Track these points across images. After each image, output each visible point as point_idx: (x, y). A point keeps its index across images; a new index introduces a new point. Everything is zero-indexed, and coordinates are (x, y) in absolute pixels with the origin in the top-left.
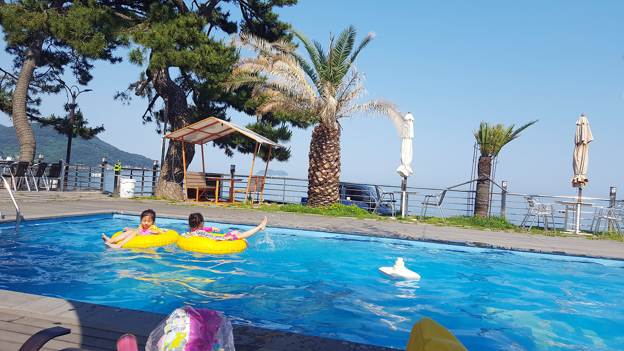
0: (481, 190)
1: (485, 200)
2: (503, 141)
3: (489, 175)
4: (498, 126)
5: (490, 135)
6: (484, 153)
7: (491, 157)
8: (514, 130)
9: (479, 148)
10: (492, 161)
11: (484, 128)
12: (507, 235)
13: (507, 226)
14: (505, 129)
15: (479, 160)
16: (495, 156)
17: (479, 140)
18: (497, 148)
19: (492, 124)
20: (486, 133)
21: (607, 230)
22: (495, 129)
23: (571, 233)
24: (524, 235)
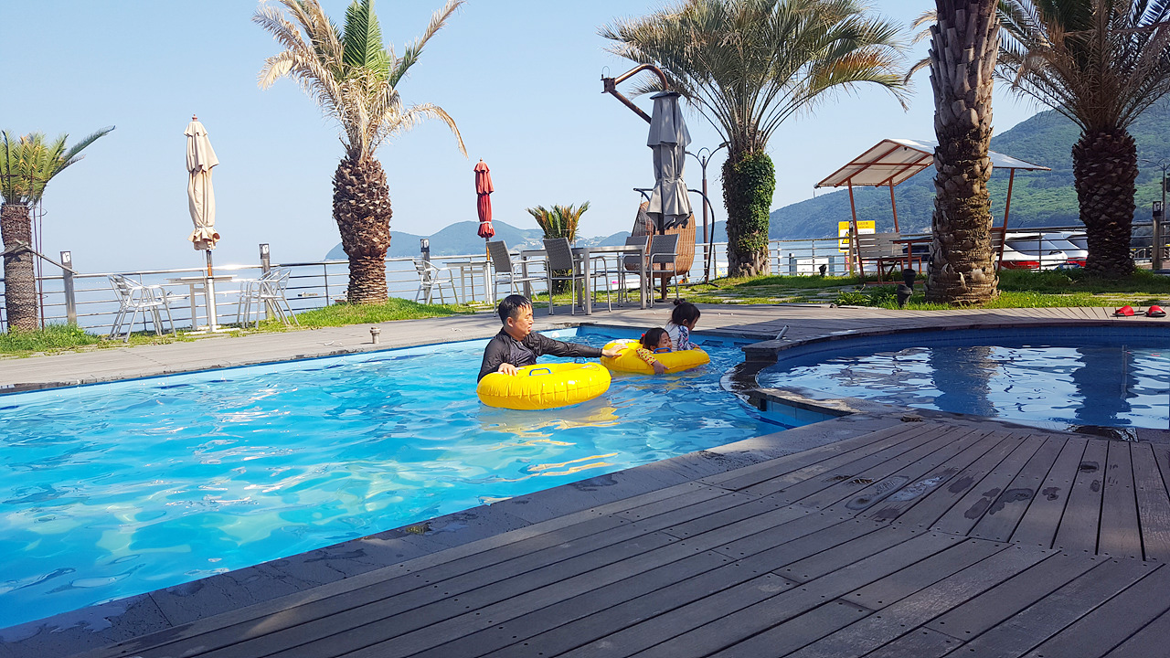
0: (14, 275)
1: (27, 296)
2: (48, 170)
3: (30, 243)
4: (32, 138)
5: (16, 157)
6: (11, 197)
7: (26, 204)
8: (68, 147)
10: (31, 212)
12: (80, 356)
13: (83, 341)
14: (49, 143)
16: (35, 202)
18: (37, 185)
19: (18, 135)
20: (7, 154)
21: (262, 318)
22: (25, 144)
23: (205, 332)
24: (114, 352)
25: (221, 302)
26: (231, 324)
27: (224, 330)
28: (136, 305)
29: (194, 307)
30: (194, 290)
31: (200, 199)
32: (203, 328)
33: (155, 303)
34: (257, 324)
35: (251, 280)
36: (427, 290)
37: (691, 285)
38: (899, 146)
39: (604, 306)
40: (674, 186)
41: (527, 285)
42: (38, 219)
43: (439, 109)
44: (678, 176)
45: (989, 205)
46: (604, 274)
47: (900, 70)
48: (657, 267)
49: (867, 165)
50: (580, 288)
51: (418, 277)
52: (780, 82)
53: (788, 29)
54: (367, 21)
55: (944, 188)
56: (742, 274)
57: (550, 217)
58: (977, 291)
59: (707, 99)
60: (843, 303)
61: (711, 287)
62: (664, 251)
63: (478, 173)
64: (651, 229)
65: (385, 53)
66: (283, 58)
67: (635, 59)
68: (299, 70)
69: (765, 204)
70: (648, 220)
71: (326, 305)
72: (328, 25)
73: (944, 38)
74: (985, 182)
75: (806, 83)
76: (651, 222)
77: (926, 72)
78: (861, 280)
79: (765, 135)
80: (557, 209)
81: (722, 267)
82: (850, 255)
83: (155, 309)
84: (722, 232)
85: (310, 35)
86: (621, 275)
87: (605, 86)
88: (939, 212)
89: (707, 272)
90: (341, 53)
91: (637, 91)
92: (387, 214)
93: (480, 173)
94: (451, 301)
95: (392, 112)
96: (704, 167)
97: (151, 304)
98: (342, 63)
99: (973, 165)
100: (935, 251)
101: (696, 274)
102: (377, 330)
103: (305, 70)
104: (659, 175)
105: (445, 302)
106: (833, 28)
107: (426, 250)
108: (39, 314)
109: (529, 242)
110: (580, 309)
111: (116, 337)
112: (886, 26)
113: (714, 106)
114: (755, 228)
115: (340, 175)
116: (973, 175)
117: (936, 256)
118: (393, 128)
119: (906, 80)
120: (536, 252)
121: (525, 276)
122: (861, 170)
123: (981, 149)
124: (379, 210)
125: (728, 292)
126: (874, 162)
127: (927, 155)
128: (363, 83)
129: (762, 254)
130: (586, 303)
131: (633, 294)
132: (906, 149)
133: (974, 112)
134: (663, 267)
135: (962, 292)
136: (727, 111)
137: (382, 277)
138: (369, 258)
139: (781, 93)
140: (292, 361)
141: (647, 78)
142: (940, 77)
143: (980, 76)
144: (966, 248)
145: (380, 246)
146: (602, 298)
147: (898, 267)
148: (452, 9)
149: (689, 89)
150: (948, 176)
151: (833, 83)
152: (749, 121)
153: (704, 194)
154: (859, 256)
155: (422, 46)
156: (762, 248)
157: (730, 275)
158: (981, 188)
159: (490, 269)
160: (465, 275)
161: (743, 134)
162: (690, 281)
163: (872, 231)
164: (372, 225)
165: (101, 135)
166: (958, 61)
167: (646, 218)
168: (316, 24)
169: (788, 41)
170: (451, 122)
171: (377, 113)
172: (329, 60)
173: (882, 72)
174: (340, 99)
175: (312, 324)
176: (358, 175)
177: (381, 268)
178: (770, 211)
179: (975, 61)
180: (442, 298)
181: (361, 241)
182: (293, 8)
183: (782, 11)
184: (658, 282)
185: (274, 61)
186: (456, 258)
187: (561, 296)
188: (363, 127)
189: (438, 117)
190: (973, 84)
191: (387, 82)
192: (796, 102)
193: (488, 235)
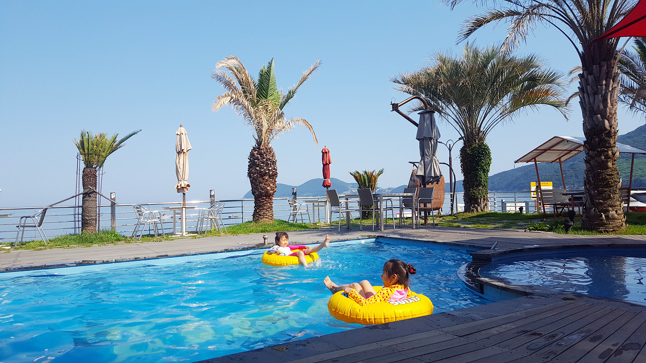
0: (87, 204)
1: (92, 215)
2: (107, 151)
3: (96, 188)
4: (101, 135)
5: (93, 144)
6: (88, 164)
7: (95, 168)
8: (118, 140)
9: (82, 158)
10: (98, 172)
11: (86, 138)
12: (116, 247)
13: (116, 238)
14: (109, 138)
15: (83, 171)
16: (100, 167)
17: (81, 151)
18: (101, 159)
19: (94, 133)
20: (88, 143)
21: (209, 229)
22: (97, 138)
23: (179, 236)
24: (132, 245)
25: (189, 219)
26: (193, 232)
27: (189, 235)
28: (146, 221)
29: (175, 222)
30: (175, 213)
31: (182, 167)
32: (178, 234)
33: (156, 220)
34: (206, 232)
35: (204, 209)
36: (294, 215)
37: (442, 216)
38: (563, 140)
39: (391, 227)
40: (431, 161)
41: (348, 213)
42: (101, 176)
43: (305, 121)
44: (434, 155)
45: (618, 174)
46: (391, 209)
47: (563, 97)
48: (422, 206)
49: (545, 150)
50: (378, 216)
51: (290, 208)
52: (493, 104)
53: (497, 76)
54: (269, 77)
55: (590, 164)
56: (473, 211)
57: (362, 177)
58: (612, 224)
59: (451, 113)
60: (532, 229)
61: (454, 217)
62: (426, 196)
63: (323, 153)
64: (419, 184)
65: (278, 92)
66: (226, 96)
67: (410, 93)
68: (234, 101)
69: (486, 171)
70: (417, 180)
71: (241, 223)
72: (250, 79)
73: (587, 80)
74: (615, 161)
75: (508, 106)
76: (419, 181)
77: (577, 99)
78: (544, 216)
79: (485, 134)
80: (366, 172)
81: (461, 206)
82: (537, 202)
83: (155, 223)
84: (460, 187)
85: (240, 84)
86: (401, 209)
87: (393, 108)
88: (588, 177)
89: (452, 209)
90: (256, 93)
91: (412, 110)
92: (275, 174)
93: (325, 153)
94: (307, 222)
95: (280, 122)
96: (450, 150)
97: (153, 220)
98: (256, 98)
99: (607, 151)
100: (587, 201)
101: (446, 210)
102: (267, 237)
103: (237, 102)
104: (423, 155)
105: (304, 222)
106: (523, 76)
107: (295, 194)
108: (98, 224)
109: (351, 190)
110: (377, 228)
111: (135, 237)
112: (554, 74)
113: (455, 118)
114: (480, 185)
115: (252, 155)
116: (607, 157)
117: (587, 203)
118: (280, 130)
119: (566, 104)
120: (354, 196)
121: (347, 209)
122: (542, 153)
123: (612, 142)
124: (271, 173)
125: (464, 221)
126: (549, 149)
127: (580, 145)
128: (266, 108)
129: (484, 200)
130: (381, 224)
131: (408, 220)
132: (568, 142)
133: (606, 122)
134: (425, 206)
135: (603, 225)
136: (462, 120)
137: (271, 208)
138: (265, 198)
139: (493, 111)
140: (222, 252)
141: (417, 103)
142: (585, 102)
143: (609, 101)
144: (605, 199)
145: (271, 192)
146: (390, 222)
147: (566, 209)
148: (313, 70)
149: (441, 109)
150: (592, 157)
151: (523, 105)
152: (475, 125)
153: (450, 166)
154: (542, 202)
155: (297, 89)
156: (484, 196)
157: (466, 211)
158: (613, 164)
159: (328, 204)
160: (315, 208)
161: (472, 132)
162: (442, 214)
163: (551, 188)
164: (267, 181)
165: (134, 134)
166: (596, 93)
167: (416, 178)
168: (244, 78)
169: (497, 83)
170: (310, 127)
171: (272, 123)
172: (250, 97)
173: (552, 99)
174: (254, 116)
175: (234, 233)
176: (261, 154)
177: (271, 203)
178: (489, 175)
179: (606, 94)
180: (302, 220)
181: (261, 189)
182: (233, 71)
183: (493, 67)
184: (423, 214)
185: (221, 97)
186: (311, 198)
187: (368, 220)
188: (264, 130)
189: (304, 124)
190: (606, 106)
191: (278, 107)
192: (503, 115)
193: (328, 186)
